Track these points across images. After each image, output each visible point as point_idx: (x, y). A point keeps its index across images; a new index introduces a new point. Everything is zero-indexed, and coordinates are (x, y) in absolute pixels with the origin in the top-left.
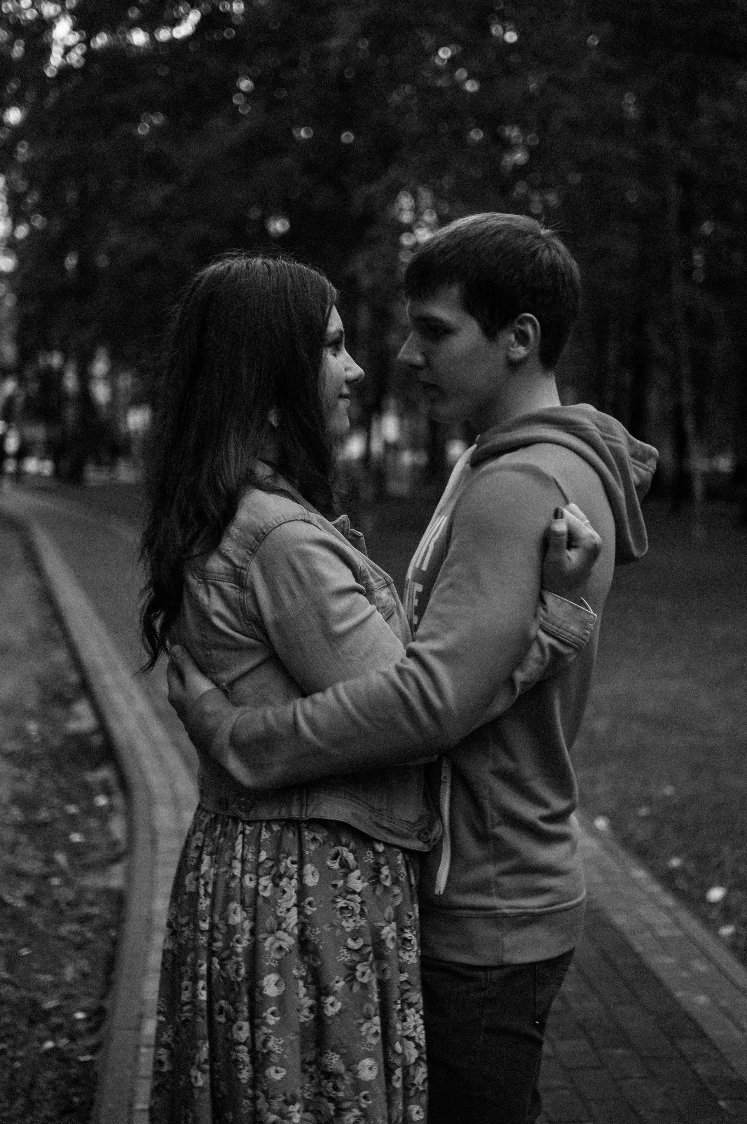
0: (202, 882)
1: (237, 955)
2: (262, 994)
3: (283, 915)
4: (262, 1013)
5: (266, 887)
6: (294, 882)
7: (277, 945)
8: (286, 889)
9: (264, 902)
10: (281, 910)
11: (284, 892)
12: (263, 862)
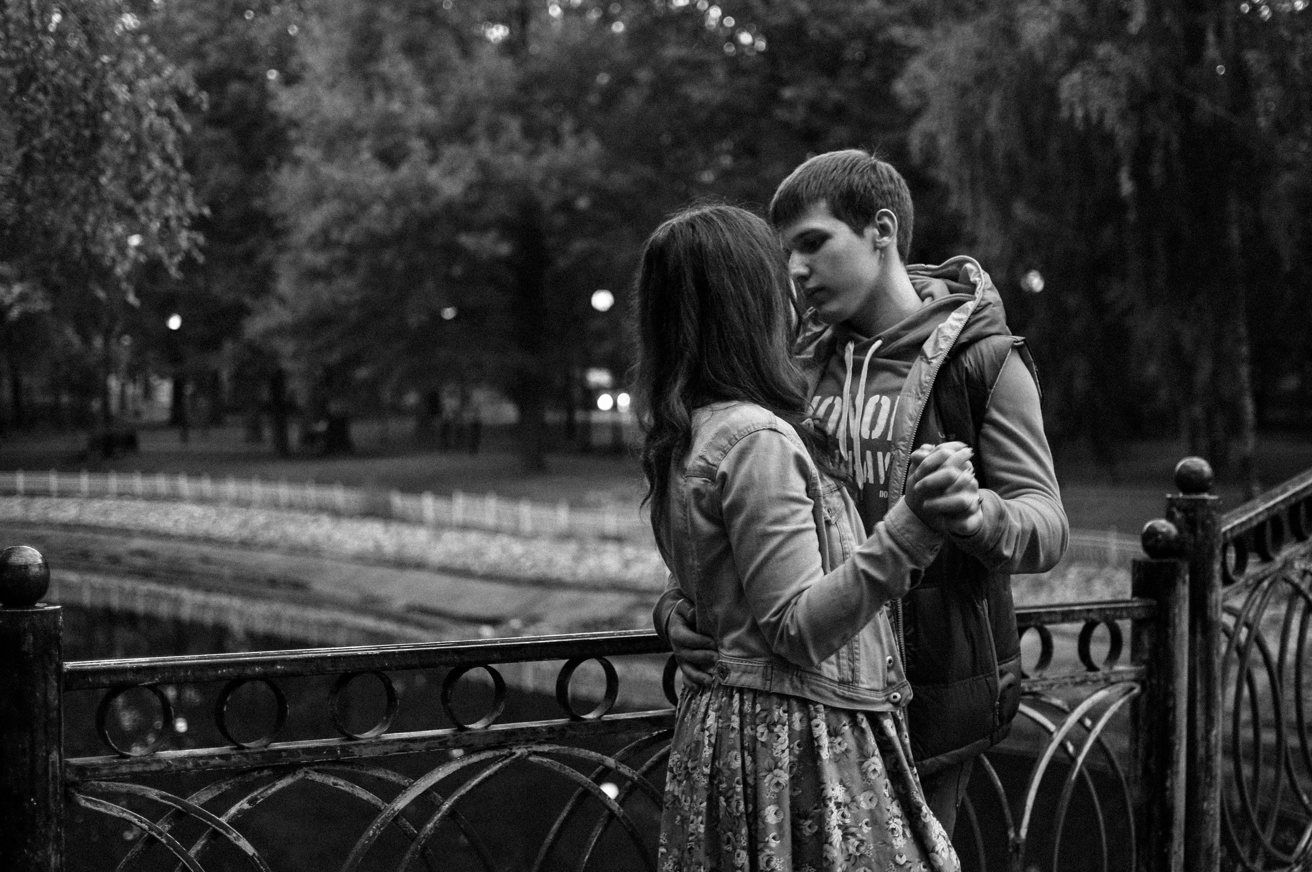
0: (707, 733)
1: (737, 794)
2: (764, 823)
3: (779, 755)
4: (765, 838)
5: (763, 734)
6: (786, 728)
7: (775, 781)
8: (780, 734)
9: (762, 746)
10: (776, 751)
11: (779, 737)
12: (759, 714)
